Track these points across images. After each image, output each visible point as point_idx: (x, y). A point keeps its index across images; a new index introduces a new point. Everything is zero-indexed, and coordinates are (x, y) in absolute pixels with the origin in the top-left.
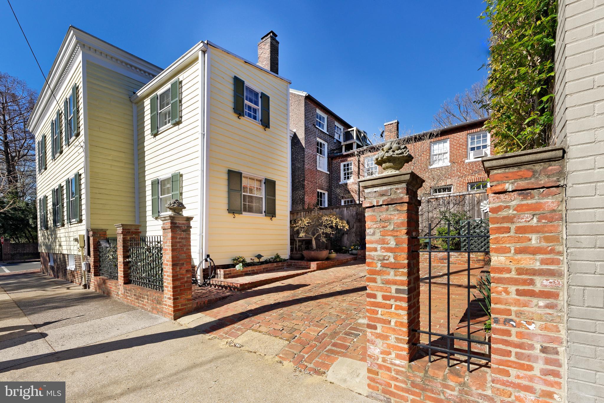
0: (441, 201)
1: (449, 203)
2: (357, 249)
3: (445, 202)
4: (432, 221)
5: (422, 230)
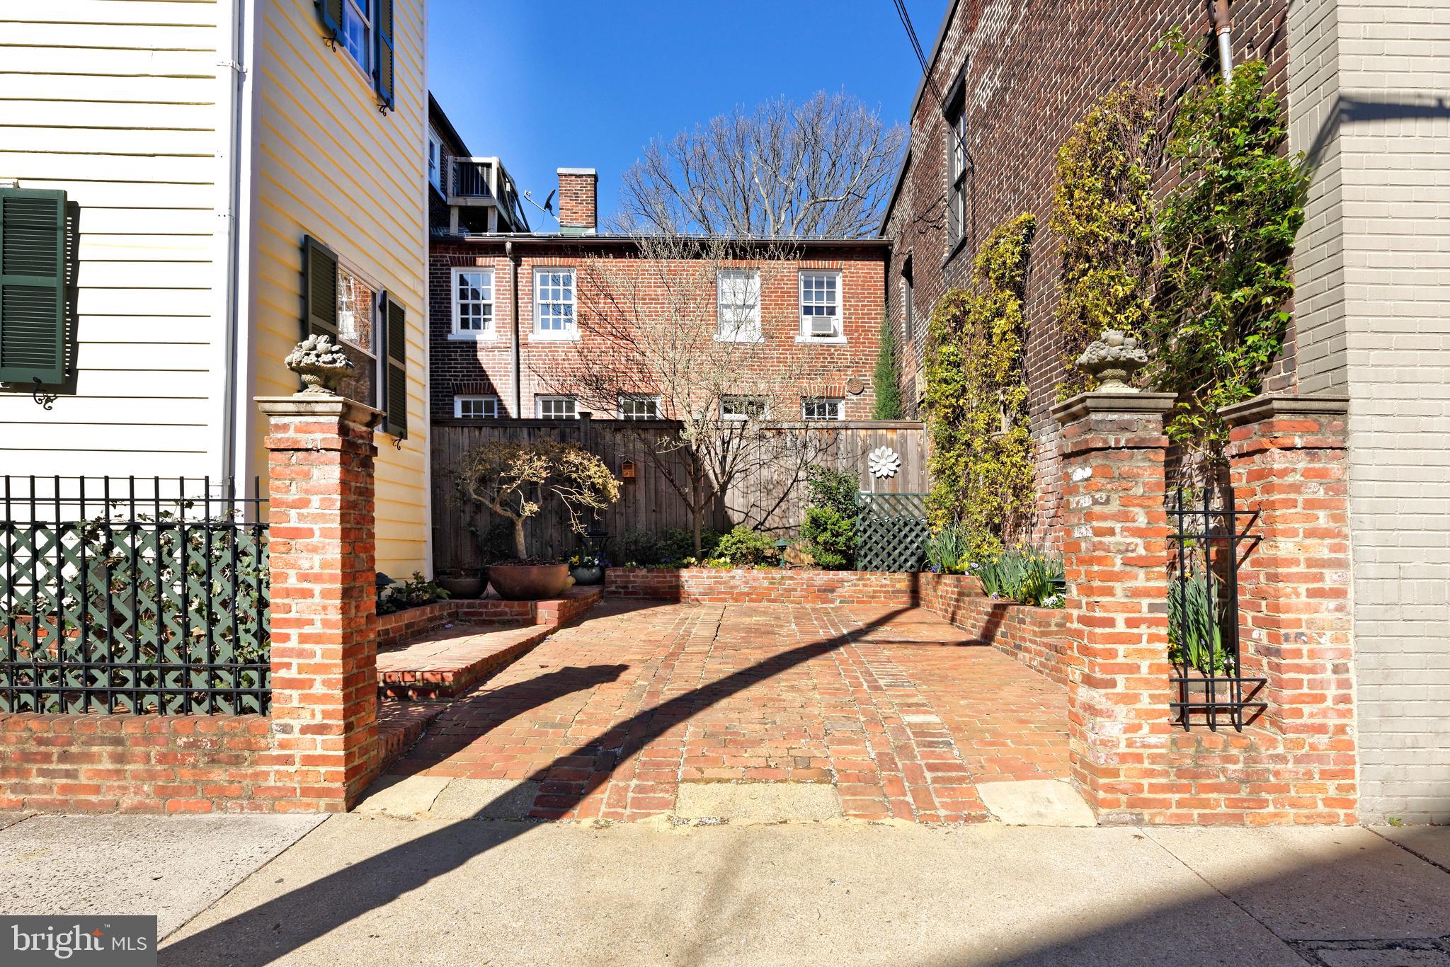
0: (788, 439)
1: (805, 446)
3: (798, 442)
4: (769, 492)
5: (747, 514)
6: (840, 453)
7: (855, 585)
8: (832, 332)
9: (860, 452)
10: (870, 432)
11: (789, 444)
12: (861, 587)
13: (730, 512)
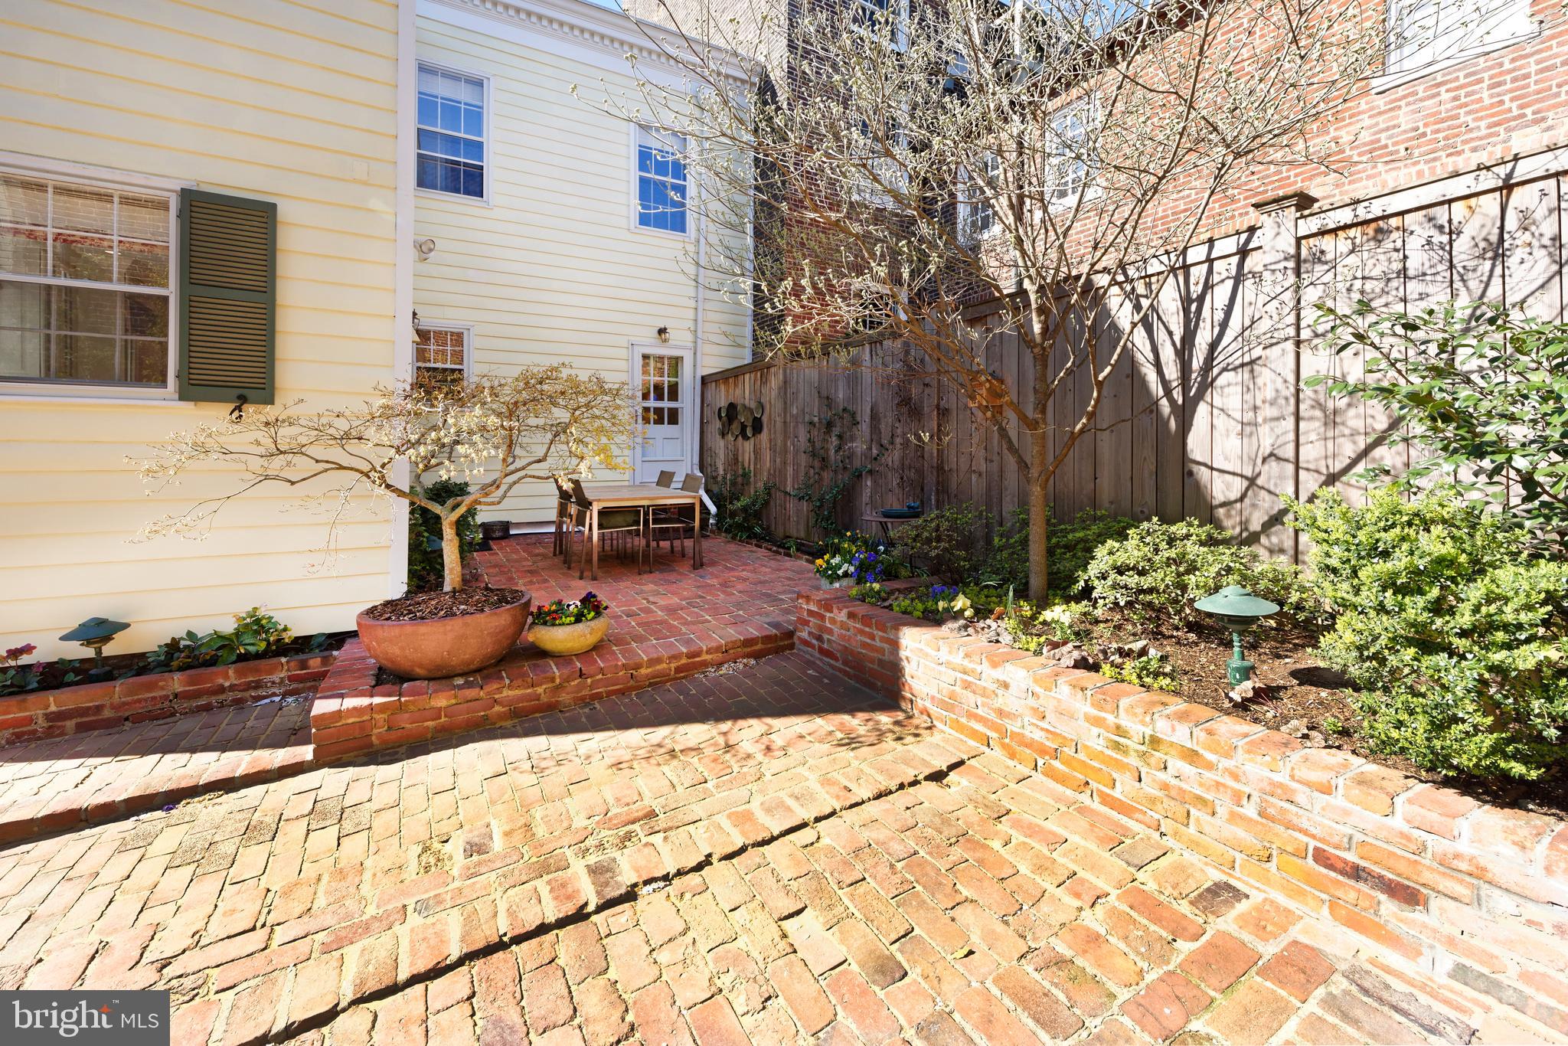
3: (1462, 245)
4: (1332, 419)
5: (1252, 481)
13: (1203, 474)
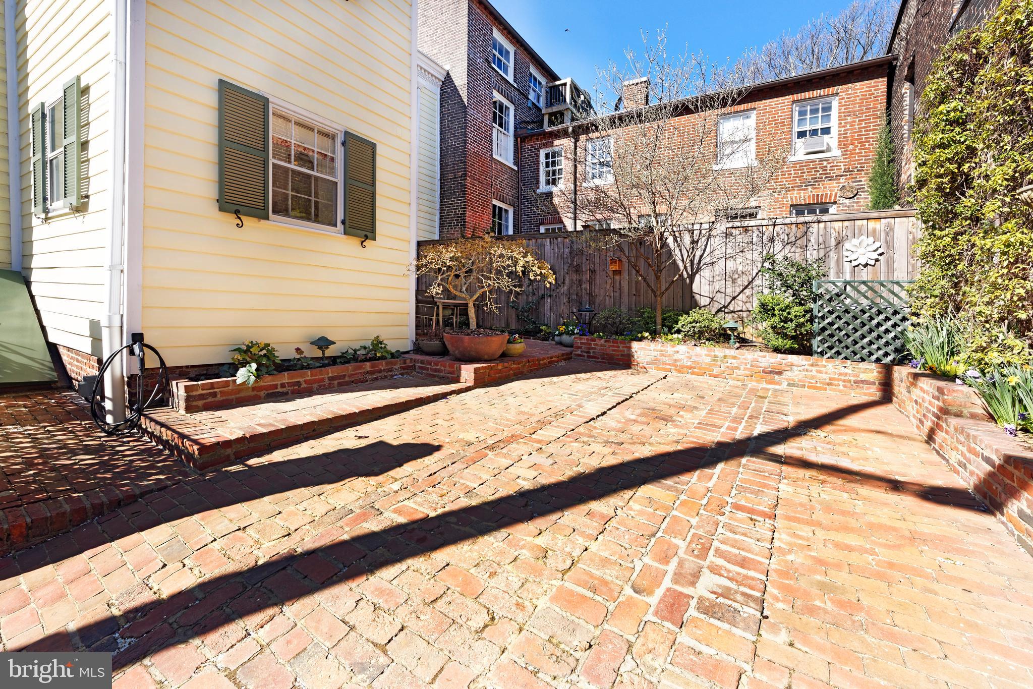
0: (755, 235)
1: (772, 240)
2: (573, 334)
4: (734, 281)
5: (712, 299)
6: (810, 245)
7: (807, 370)
8: (825, 148)
9: (833, 243)
10: (846, 223)
11: (755, 239)
12: (814, 373)
13: (697, 297)
